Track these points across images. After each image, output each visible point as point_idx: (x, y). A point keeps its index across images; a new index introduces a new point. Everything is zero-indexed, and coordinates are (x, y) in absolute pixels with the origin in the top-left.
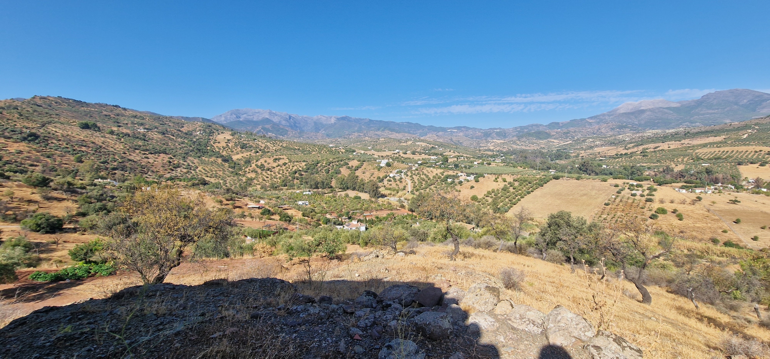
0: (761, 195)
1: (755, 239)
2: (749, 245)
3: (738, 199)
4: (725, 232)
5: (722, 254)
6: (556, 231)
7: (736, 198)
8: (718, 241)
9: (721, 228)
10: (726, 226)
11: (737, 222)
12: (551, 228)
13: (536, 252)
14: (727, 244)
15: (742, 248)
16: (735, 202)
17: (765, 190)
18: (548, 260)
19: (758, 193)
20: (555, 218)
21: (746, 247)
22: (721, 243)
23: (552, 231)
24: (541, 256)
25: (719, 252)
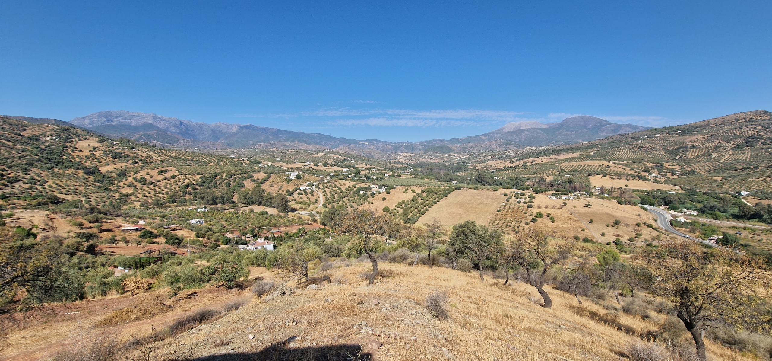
0: (605, 199)
1: (603, 235)
2: (599, 240)
3: (590, 204)
4: (583, 230)
5: (582, 249)
6: (463, 240)
7: (589, 202)
8: (579, 238)
9: (580, 228)
10: (584, 225)
11: (591, 222)
12: (460, 237)
13: (446, 261)
14: (585, 240)
15: (595, 243)
16: (588, 206)
17: (607, 196)
18: (458, 269)
19: (603, 198)
20: (462, 227)
21: (597, 242)
22: (581, 240)
23: (460, 240)
24: (451, 265)
25: (580, 248)
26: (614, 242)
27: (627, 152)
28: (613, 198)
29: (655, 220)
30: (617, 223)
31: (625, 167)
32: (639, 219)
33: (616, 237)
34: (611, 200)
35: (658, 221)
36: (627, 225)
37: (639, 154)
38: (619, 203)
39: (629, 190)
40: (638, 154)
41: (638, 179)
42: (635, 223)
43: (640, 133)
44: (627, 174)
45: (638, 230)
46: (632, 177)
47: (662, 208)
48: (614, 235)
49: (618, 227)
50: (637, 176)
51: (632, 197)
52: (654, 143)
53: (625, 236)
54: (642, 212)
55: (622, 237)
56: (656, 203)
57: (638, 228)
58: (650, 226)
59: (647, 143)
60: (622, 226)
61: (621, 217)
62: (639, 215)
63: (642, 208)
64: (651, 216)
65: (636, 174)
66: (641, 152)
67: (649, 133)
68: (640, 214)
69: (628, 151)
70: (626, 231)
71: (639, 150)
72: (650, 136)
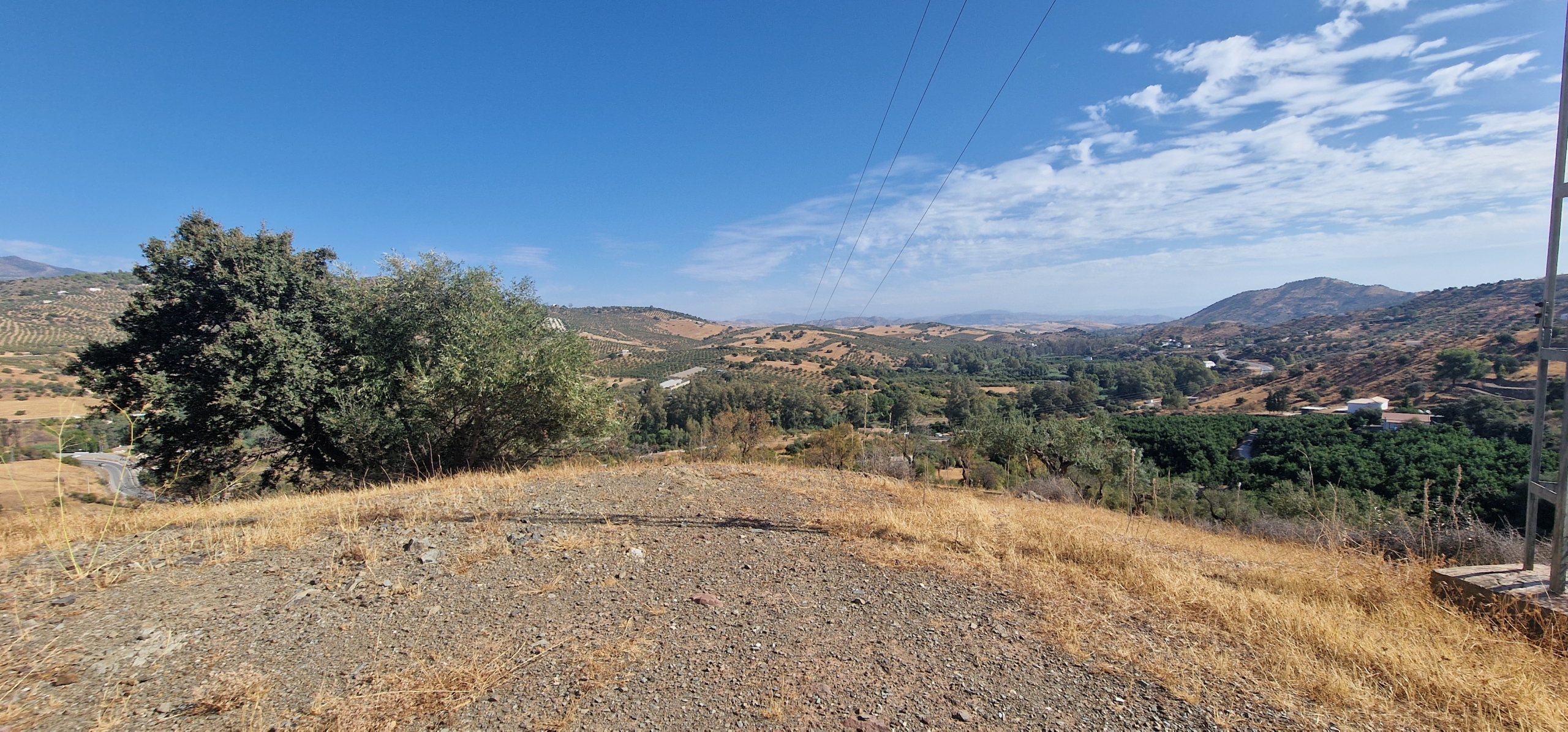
29: (104, 483)
32: (58, 489)
35: (111, 482)
39: (28, 424)
41: (53, 394)
42: (50, 500)
43: (46, 283)
44: (19, 384)
46: (34, 390)
47: (120, 452)
50: (49, 386)
54: (69, 471)
56: (104, 443)
58: (92, 499)
62: (59, 480)
63: (69, 462)
64: (89, 475)
65: (46, 382)
66: (52, 328)
67: (71, 283)
68: (62, 475)
71: (47, 323)
72: (72, 291)
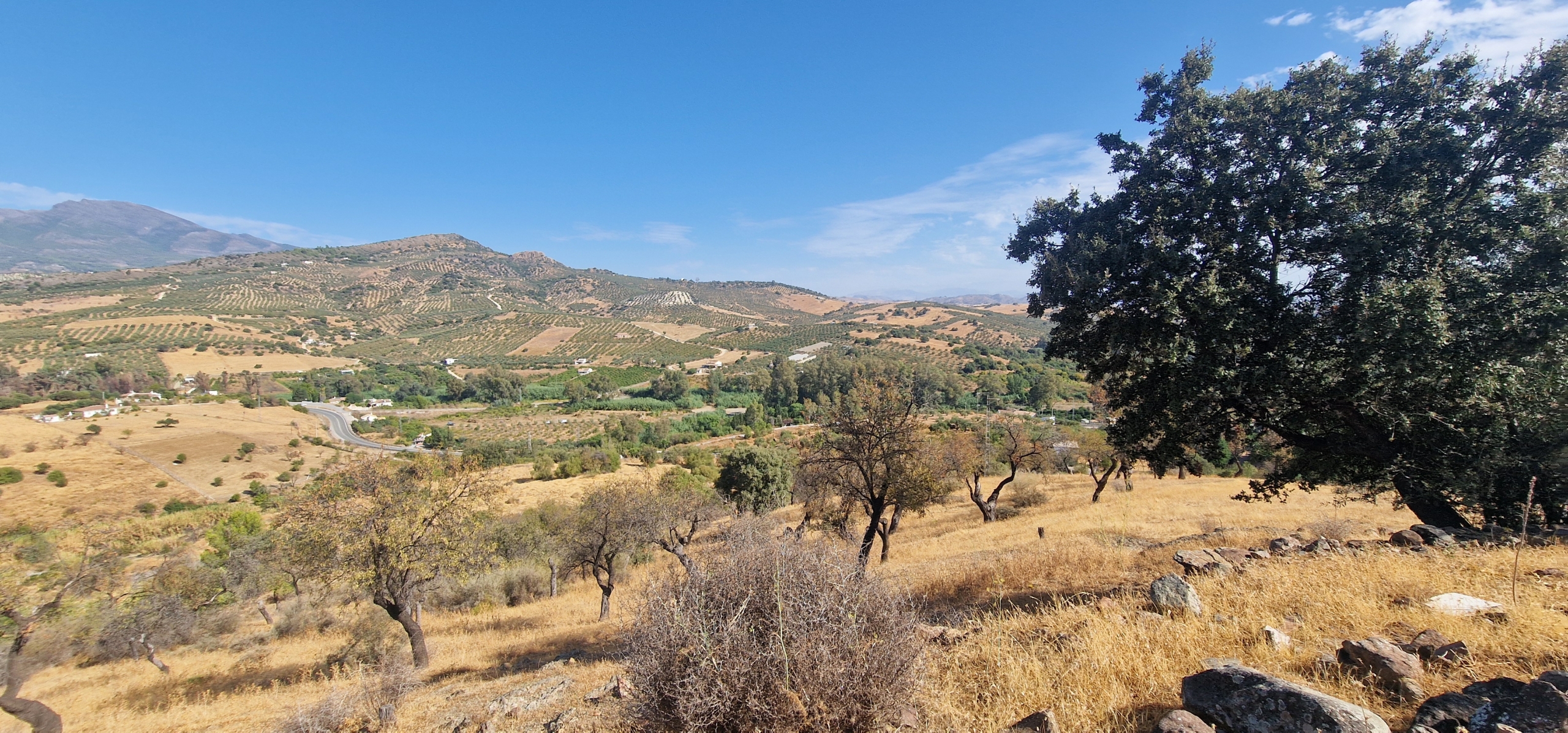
0: (211, 402)
1: (217, 483)
2: (210, 497)
3: (174, 417)
4: (162, 485)
5: (166, 529)
7: (169, 415)
8: (153, 507)
9: (153, 480)
10: (162, 473)
11: (180, 460)
14: (170, 508)
15: (200, 506)
16: (168, 423)
17: (215, 393)
19: (205, 400)
21: (205, 503)
22: (160, 509)
25: (159, 529)
26: (246, 492)
27: (249, 294)
28: (232, 397)
29: (326, 429)
30: (247, 449)
31: (251, 328)
32: (295, 432)
33: (251, 481)
34: (227, 401)
35: (332, 428)
36: (272, 450)
37: (277, 300)
38: (248, 406)
39: (265, 375)
40: (275, 298)
41: (282, 351)
42: (288, 442)
43: (273, 257)
44: (256, 342)
45: (296, 455)
46: (267, 347)
47: (334, 403)
48: (245, 478)
49: (251, 457)
50: (279, 344)
51: (275, 389)
52: (304, 279)
53: (270, 472)
54: (299, 417)
55: (263, 477)
56: (323, 395)
57: (294, 450)
58: (318, 442)
59: (290, 276)
60: (260, 453)
61: (257, 434)
62: (293, 424)
63: (298, 409)
64: (317, 421)
65: (276, 341)
66: (279, 295)
67: (291, 257)
68: (296, 420)
69: (252, 293)
70: (270, 463)
71: (275, 290)
72: (293, 263)
